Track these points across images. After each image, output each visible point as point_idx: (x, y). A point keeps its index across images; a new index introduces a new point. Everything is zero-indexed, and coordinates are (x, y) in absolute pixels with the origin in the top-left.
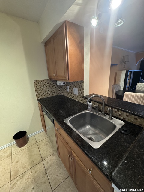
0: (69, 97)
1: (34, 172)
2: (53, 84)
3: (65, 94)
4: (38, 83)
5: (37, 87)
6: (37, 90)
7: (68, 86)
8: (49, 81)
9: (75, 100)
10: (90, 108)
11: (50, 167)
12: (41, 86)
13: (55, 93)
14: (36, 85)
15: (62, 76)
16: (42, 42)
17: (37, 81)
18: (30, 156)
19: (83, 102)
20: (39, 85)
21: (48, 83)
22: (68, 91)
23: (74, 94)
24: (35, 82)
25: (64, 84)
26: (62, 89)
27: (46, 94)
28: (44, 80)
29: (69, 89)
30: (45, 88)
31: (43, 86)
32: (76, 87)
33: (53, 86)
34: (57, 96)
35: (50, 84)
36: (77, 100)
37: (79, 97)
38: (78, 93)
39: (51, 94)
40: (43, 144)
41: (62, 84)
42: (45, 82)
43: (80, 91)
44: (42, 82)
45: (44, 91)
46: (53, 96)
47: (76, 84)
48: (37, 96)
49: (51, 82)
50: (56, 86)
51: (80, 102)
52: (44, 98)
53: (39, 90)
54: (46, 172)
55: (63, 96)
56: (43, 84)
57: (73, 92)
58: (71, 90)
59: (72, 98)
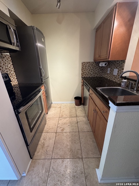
0: (108, 78)
1: (71, 120)
2: (97, 66)
3: (105, 76)
4: (85, 64)
5: (83, 67)
6: (83, 70)
7: (110, 67)
8: (93, 63)
9: (113, 81)
10: (123, 84)
11: (80, 122)
12: (86, 67)
13: (97, 74)
14: (83, 65)
15: (104, 56)
16: (94, 29)
17: (84, 62)
18: (70, 112)
19: (120, 82)
20: (85, 66)
21: (92, 65)
22: (108, 72)
23: (113, 75)
24: (82, 63)
25: (105, 65)
26: (103, 71)
27: (88, 74)
28: (89, 62)
29: (110, 70)
30: (89, 69)
31: (88, 67)
32: (116, 67)
33: (96, 68)
34: (98, 77)
35: (94, 66)
36: (115, 81)
37: (118, 77)
38: (118, 74)
39: (93, 74)
40: (79, 110)
41: (104, 65)
42: (90, 64)
43: (119, 72)
44: (87, 63)
45: (88, 71)
46: (94, 76)
47: (117, 64)
48: (82, 74)
49: (95, 64)
50: (99, 69)
51: (117, 83)
52: (87, 77)
53: (84, 70)
54: (77, 123)
55: (104, 78)
56: (88, 65)
57: (113, 73)
58: (112, 71)
59: (111, 79)
